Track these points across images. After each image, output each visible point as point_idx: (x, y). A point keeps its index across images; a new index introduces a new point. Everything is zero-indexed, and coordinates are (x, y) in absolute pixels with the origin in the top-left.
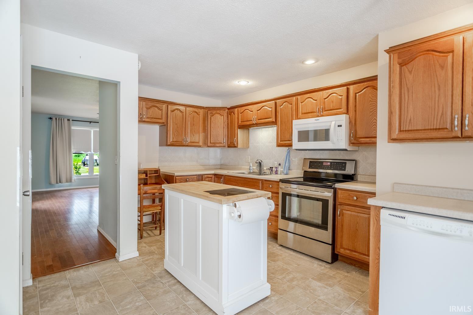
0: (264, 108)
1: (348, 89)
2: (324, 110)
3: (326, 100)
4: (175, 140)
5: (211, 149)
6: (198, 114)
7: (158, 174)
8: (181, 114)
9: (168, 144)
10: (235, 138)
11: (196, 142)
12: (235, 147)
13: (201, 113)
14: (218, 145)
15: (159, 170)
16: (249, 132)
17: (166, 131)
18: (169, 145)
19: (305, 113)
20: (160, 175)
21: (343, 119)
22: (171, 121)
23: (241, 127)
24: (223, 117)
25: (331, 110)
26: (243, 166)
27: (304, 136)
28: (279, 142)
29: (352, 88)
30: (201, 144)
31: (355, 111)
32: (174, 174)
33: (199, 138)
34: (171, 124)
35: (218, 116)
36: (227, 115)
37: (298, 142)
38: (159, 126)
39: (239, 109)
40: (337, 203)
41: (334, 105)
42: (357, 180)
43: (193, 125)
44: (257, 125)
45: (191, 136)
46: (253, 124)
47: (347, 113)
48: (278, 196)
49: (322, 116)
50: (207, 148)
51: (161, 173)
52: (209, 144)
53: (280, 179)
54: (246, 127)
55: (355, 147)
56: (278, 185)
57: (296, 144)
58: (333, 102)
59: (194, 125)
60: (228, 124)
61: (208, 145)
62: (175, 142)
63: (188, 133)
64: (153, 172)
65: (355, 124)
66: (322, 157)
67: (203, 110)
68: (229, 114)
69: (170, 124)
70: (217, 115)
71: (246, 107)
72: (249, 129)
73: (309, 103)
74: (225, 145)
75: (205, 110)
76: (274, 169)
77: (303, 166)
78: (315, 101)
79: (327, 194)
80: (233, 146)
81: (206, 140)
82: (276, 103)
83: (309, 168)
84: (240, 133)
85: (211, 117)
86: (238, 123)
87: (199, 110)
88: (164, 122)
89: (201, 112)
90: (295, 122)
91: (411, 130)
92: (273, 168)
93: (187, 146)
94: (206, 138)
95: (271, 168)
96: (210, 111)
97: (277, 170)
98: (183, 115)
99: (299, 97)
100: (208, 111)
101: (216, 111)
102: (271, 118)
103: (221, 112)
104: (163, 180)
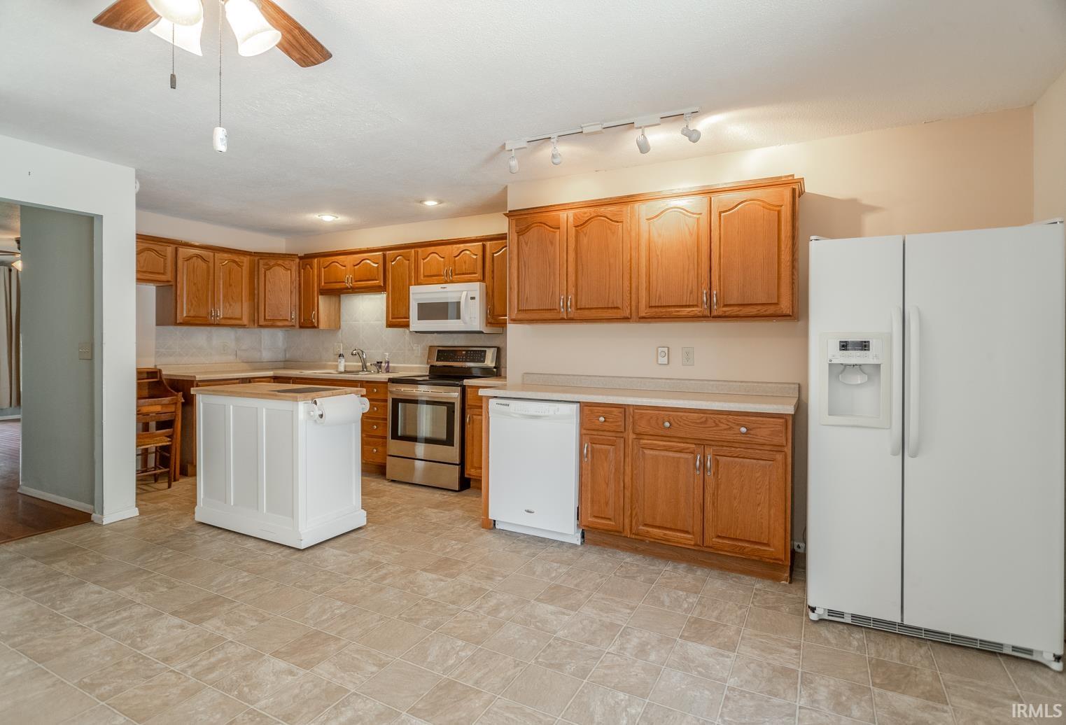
0: (366, 263)
1: (484, 246)
2: (454, 273)
3: (456, 258)
4: (192, 313)
5: (266, 333)
6: (239, 265)
7: (157, 378)
8: (204, 265)
9: (178, 322)
10: (313, 310)
11: (236, 319)
12: (314, 327)
13: (245, 264)
14: (280, 324)
15: (160, 371)
16: (340, 301)
17: (173, 298)
18: (181, 324)
19: (428, 276)
20: (162, 382)
21: (476, 289)
22: (185, 279)
23: (324, 292)
24: (289, 272)
25: (463, 274)
26: (330, 361)
27: (429, 311)
28: (390, 319)
29: (488, 244)
30: (245, 321)
31: (493, 278)
32: (195, 377)
33: (242, 310)
34: (185, 282)
35: (280, 271)
36: (297, 268)
37: (419, 319)
38: (155, 287)
39: (322, 260)
40: (467, 407)
41: (467, 267)
42: (500, 376)
43: (228, 285)
44: (355, 290)
45: (225, 307)
46: (347, 288)
47: (483, 280)
48: (387, 405)
49: (452, 282)
50: (257, 330)
51: (164, 377)
52: (262, 322)
53: (389, 379)
54: (336, 292)
55: (498, 328)
56: (387, 388)
57: (416, 324)
58: (465, 262)
59: (230, 285)
60: (300, 284)
61: (260, 324)
62: (194, 317)
63: (219, 300)
64: (145, 376)
65: (493, 295)
66: (456, 344)
67: (248, 257)
68: (301, 268)
69: (183, 284)
70: (277, 268)
71: (334, 258)
72: (340, 296)
73: (434, 259)
74: (294, 324)
75: (252, 258)
76: (383, 364)
77: (429, 358)
78: (442, 259)
79: (454, 394)
80: (310, 325)
81: (256, 314)
82: (384, 256)
83: (437, 360)
84: (323, 304)
85: (265, 272)
86: (319, 284)
87: (242, 258)
88: (170, 279)
89: (246, 260)
90: (413, 289)
91: (528, 310)
92: (381, 362)
93: (218, 325)
94: (255, 309)
95: (378, 363)
96: (261, 261)
97: (388, 366)
98: (208, 267)
99: (420, 250)
100: (260, 261)
101: (275, 261)
102: (376, 280)
103: (286, 262)
104: (170, 389)
